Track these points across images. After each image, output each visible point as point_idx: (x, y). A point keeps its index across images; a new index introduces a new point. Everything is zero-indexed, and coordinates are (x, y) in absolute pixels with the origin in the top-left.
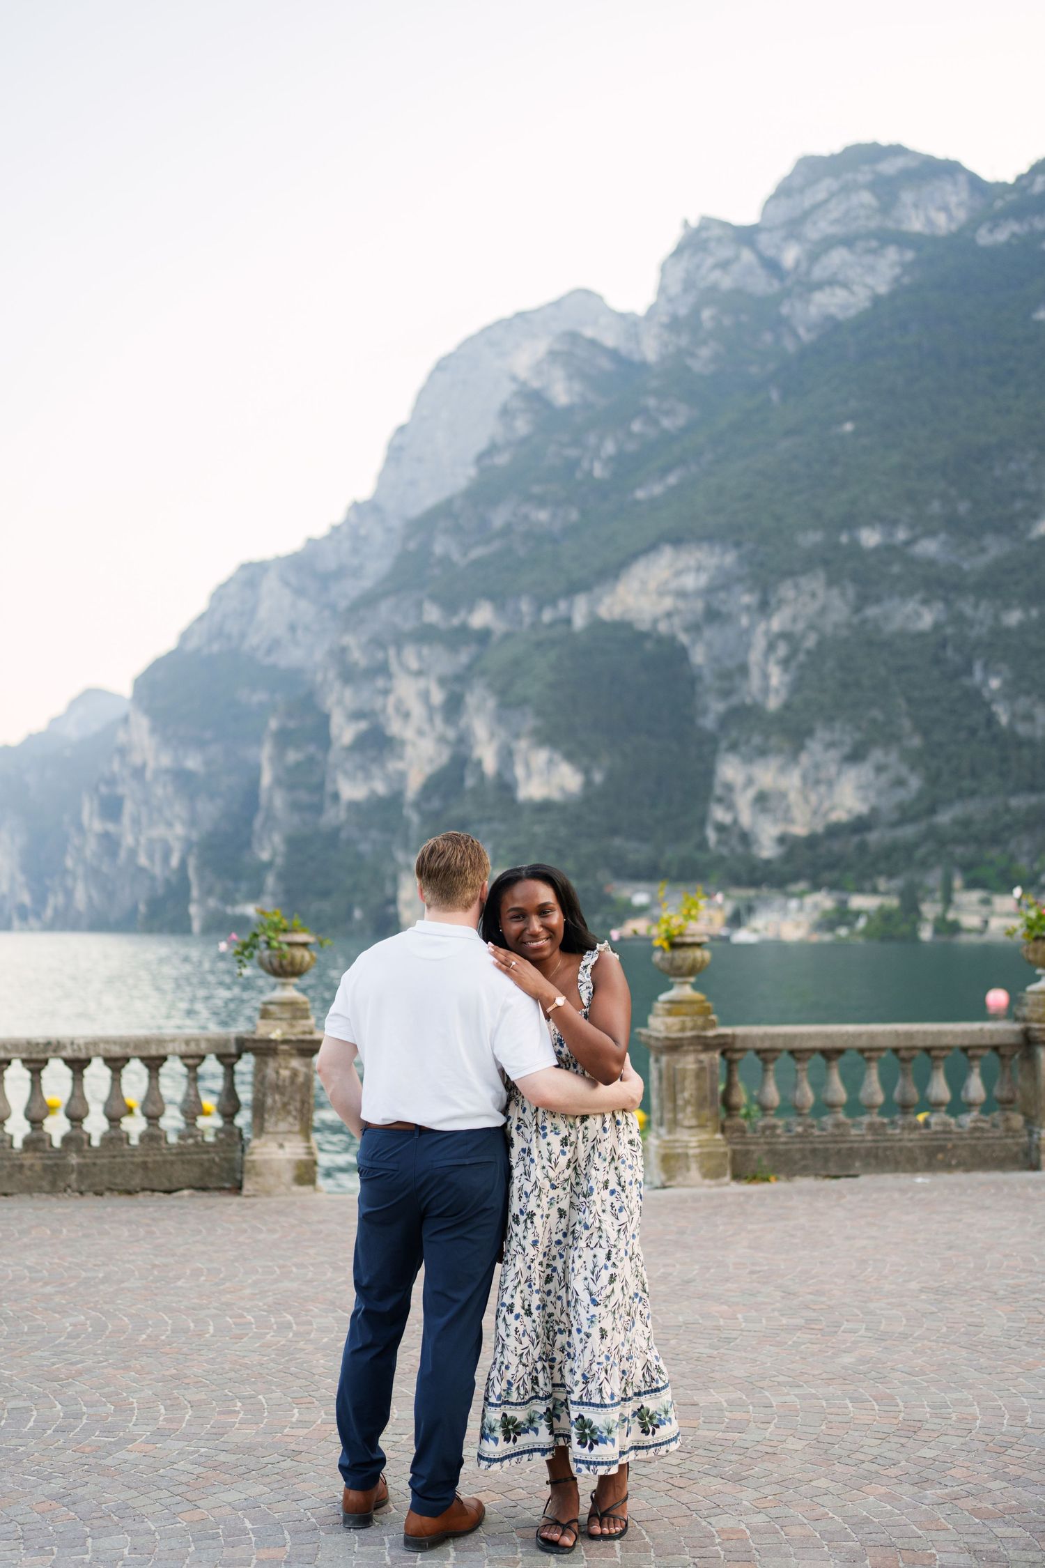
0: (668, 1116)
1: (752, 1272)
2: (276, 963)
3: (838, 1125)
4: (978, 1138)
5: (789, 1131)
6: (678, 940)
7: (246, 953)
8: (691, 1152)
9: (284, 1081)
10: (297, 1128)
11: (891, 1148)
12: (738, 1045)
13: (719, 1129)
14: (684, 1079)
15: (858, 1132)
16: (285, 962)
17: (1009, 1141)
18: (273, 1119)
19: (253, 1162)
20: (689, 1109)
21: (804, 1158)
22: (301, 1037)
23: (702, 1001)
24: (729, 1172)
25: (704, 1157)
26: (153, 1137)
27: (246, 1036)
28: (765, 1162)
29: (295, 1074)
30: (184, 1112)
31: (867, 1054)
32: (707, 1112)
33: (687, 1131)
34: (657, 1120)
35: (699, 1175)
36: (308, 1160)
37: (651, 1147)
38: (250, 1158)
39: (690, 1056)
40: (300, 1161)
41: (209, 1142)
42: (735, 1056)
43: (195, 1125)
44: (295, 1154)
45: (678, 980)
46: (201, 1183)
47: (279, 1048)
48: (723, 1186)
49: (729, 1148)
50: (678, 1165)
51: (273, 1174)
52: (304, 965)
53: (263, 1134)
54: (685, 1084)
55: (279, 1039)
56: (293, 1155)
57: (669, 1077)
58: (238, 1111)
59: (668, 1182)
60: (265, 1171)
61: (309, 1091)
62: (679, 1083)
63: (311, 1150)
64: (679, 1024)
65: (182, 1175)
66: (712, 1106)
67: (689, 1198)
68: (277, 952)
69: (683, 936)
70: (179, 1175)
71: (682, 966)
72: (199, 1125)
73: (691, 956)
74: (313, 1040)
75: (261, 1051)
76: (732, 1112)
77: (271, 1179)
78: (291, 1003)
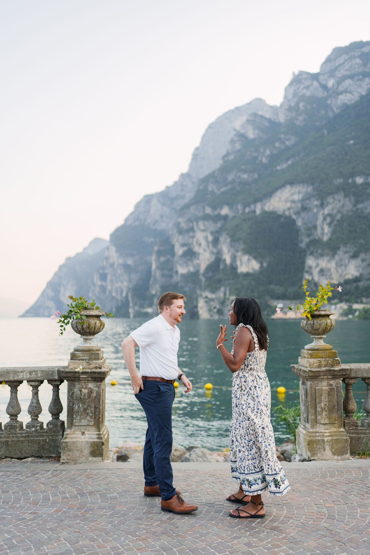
0: (311, 417)
2: (80, 327)
6: (316, 313)
7: (66, 321)
8: (326, 439)
9: (84, 395)
10: (92, 423)
12: (353, 375)
13: (343, 426)
14: (322, 395)
16: (84, 327)
18: (79, 417)
19: (66, 442)
20: (324, 413)
22: (94, 370)
23: (331, 349)
24: (349, 450)
25: (334, 443)
27: (62, 369)
29: (91, 392)
30: (30, 412)
32: (335, 415)
33: (323, 426)
34: (305, 418)
35: (331, 453)
36: (99, 442)
37: (301, 434)
38: (64, 441)
39: (324, 382)
40: (94, 442)
41: (45, 429)
42: (351, 382)
43: (37, 419)
44: (91, 438)
45: (316, 337)
46: (39, 454)
47: (81, 376)
48: (346, 460)
49: (348, 436)
50: (318, 447)
51: (78, 450)
52: (96, 328)
53: (73, 427)
54: (321, 399)
55: (81, 371)
56: (90, 439)
57: (312, 394)
58: (61, 411)
59: (312, 457)
60: (73, 448)
61: (99, 402)
62: (318, 398)
63: (101, 436)
64: (318, 363)
65: (28, 449)
66: (337, 410)
67: (328, 473)
68: (79, 320)
69: (319, 311)
70: (26, 449)
71: (319, 329)
72: (39, 419)
73: (324, 323)
74: (101, 372)
75: (71, 378)
76: (349, 415)
77: (77, 453)
78: (89, 351)
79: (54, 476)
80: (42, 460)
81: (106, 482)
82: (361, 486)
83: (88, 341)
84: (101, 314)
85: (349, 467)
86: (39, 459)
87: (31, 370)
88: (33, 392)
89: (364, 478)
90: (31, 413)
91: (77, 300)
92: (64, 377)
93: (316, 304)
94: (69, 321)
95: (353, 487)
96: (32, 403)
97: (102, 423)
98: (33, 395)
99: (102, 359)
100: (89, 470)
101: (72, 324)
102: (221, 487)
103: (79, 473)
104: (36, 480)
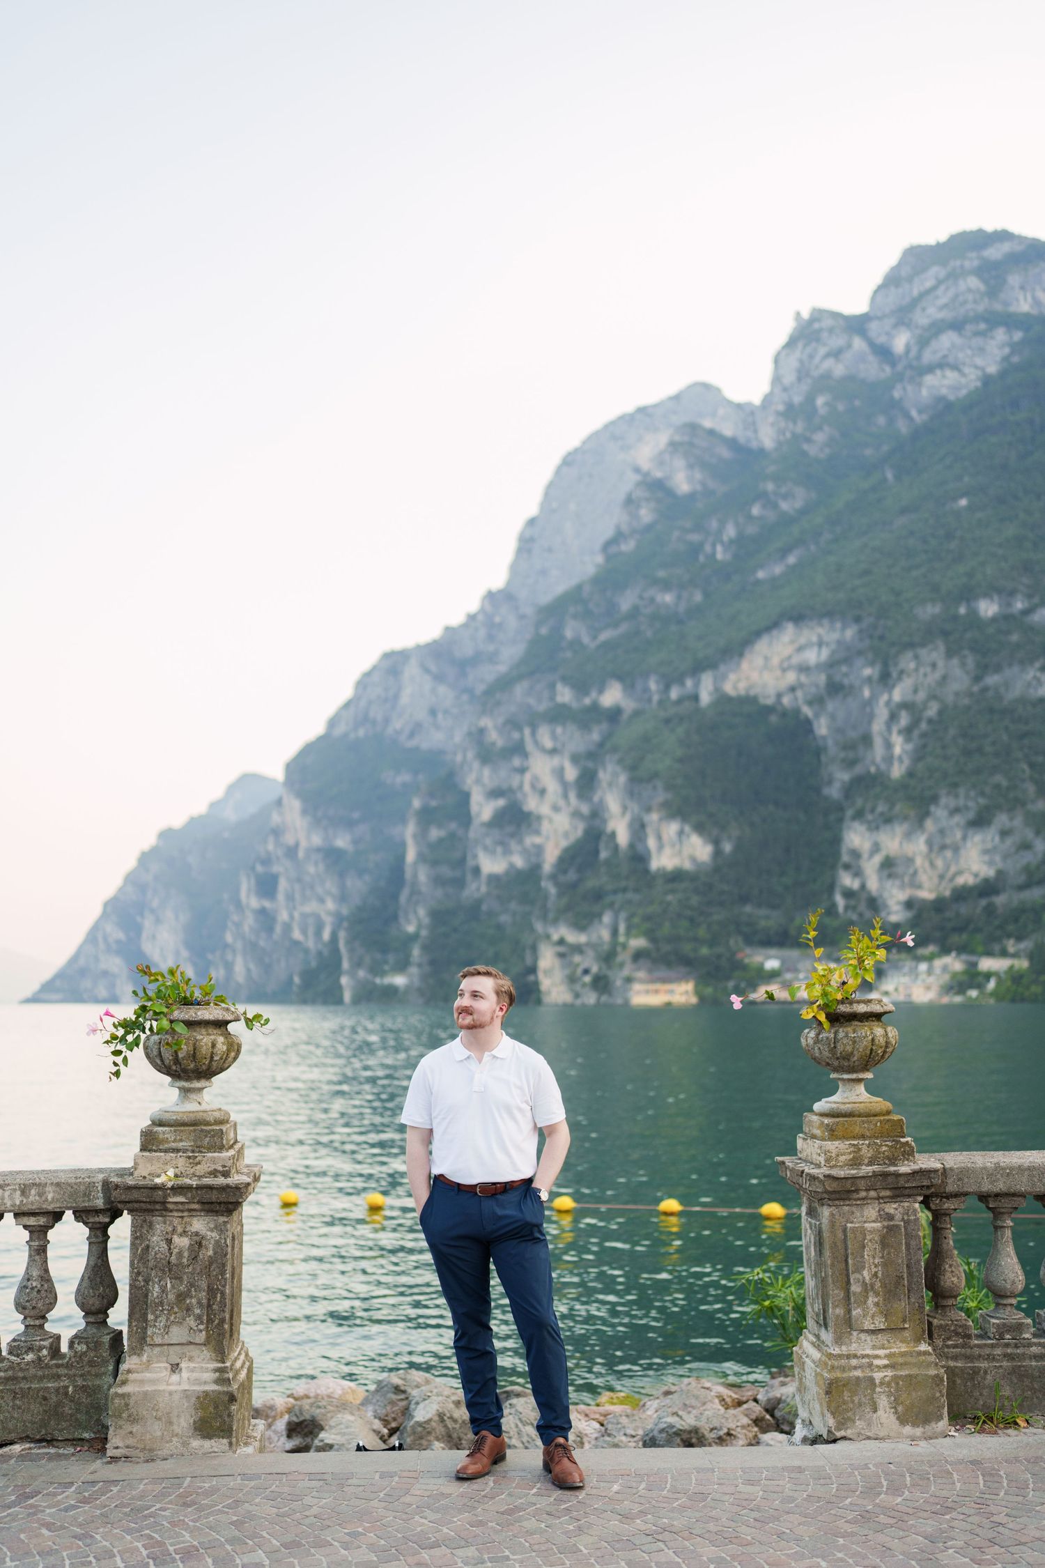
0: (836, 1312)
2: (168, 1055)
6: (844, 1008)
7: (130, 1038)
8: (878, 1376)
9: (180, 1254)
10: (202, 1337)
12: (951, 1188)
13: (926, 1336)
14: (864, 1247)
16: (180, 1055)
18: (163, 1319)
19: (123, 1396)
20: (872, 1300)
22: (208, 1181)
23: (888, 1113)
24: (945, 1409)
25: (901, 1387)
27: (115, 1179)
28: (1007, 1391)
29: (198, 1243)
30: (20, 1307)
32: (902, 1306)
33: (868, 1338)
34: (818, 1315)
35: (893, 1418)
36: (219, 1393)
37: (807, 1360)
38: (120, 1391)
39: (870, 1207)
40: (206, 1394)
41: (64, 1356)
42: (946, 1206)
43: (41, 1327)
44: (198, 1382)
45: (846, 1076)
46: (43, 1432)
47: (170, 1200)
48: (936, 1438)
49: (943, 1367)
50: (856, 1399)
51: (160, 1419)
52: (216, 1058)
53: (146, 1348)
54: (863, 1257)
55: (170, 1185)
56: (194, 1384)
57: (835, 1243)
58: (112, 1303)
59: (840, 1430)
60: (144, 1413)
61: (223, 1273)
62: (852, 1254)
63: (226, 1375)
64: (850, 1153)
65: (12, 1417)
66: (909, 1291)
67: (883, 1480)
68: (167, 1036)
69: (851, 1003)
70: (6, 1418)
71: (852, 1053)
72: (47, 1327)
73: (866, 1036)
74: (228, 1186)
75: (142, 1205)
76: (945, 1303)
77: (157, 1427)
78: (194, 1123)
79: (85, 1501)
80: (52, 1450)
81: (235, 1518)
82: (975, 1519)
83: (193, 1096)
84: (229, 1018)
85: (946, 1461)
86: (44, 1447)
87: (27, 1182)
88: (30, 1246)
89: (986, 1496)
90: (24, 1308)
91: (160, 979)
92: (119, 1202)
93: (844, 983)
94: (139, 1036)
95: (955, 1524)
96: (28, 1280)
97: (231, 1336)
98: (30, 1256)
99: (231, 1147)
100: (189, 1479)
101: (146, 1048)
102: (571, 1527)
103: (158, 1488)
104: (29, 1515)
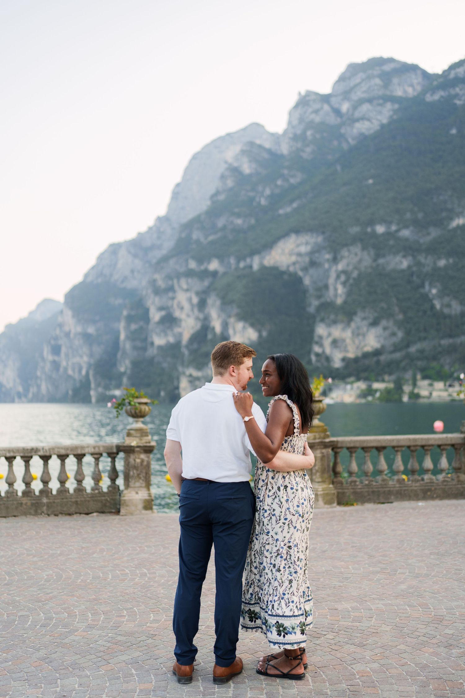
1: (353, 547)
2: (133, 412)
3: (383, 480)
4: (446, 485)
5: (362, 483)
7: (120, 408)
8: (319, 493)
10: (144, 485)
11: (407, 490)
12: (339, 445)
13: (331, 483)
15: (393, 483)
16: (137, 411)
17: (459, 486)
18: (133, 481)
19: (125, 500)
20: (318, 474)
21: (369, 495)
22: (145, 445)
23: (323, 426)
24: (336, 502)
25: (325, 496)
26: (80, 490)
27: (120, 444)
28: (352, 497)
29: (142, 461)
30: (93, 478)
31: (396, 449)
32: (326, 475)
33: (317, 484)
36: (149, 499)
38: (122, 499)
39: (318, 450)
40: (146, 499)
41: (106, 492)
42: (338, 450)
43: (98, 485)
46: (102, 510)
47: (135, 449)
48: (333, 508)
49: (336, 491)
51: (134, 506)
52: (145, 412)
53: (129, 488)
55: (135, 446)
56: (142, 497)
58: (118, 478)
60: (130, 504)
61: (148, 469)
63: (150, 495)
65: (93, 506)
66: (328, 472)
70: (91, 507)
72: (100, 485)
73: (318, 406)
75: (127, 451)
76: (337, 475)
77: (133, 508)
78: (140, 430)
80: (105, 514)
83: (139, 423)
84: (149, 402)
85: (335, 511)
86: (102, 514)
88: (95, 463)
92: (120, 450)
96: (95, 472)
97: (150, 485)
98: (95, 465)
99: (150, 436)
101: (126, 411)
